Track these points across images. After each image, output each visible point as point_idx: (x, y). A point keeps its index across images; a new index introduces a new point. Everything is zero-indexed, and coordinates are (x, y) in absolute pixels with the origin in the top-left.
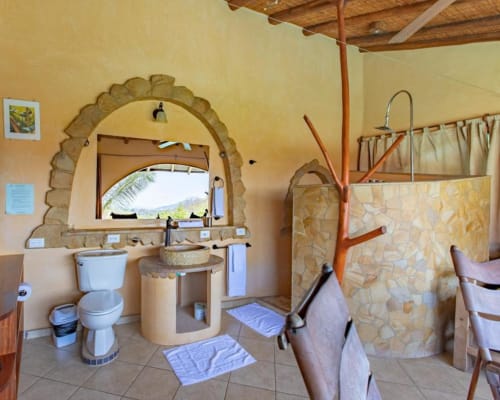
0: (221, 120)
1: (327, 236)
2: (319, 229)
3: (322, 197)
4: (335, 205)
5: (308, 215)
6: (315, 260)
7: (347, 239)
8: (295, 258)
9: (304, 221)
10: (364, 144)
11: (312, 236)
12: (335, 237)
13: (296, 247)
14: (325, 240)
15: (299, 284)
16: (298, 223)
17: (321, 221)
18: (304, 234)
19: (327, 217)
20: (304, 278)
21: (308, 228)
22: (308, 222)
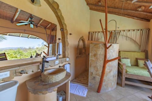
0: (62, 15)
1: (101, 59)
2: (99, 57)
3: (100, 47)
4: (104, 50)
5: (95, 53)
6: (97, 67)
7: (108, 60)
8: (90, 67)
9: (94, 55)
10: (90, 34)
11: (96, 60)
12: (103, 60)
13: (90, 63)
14: (100, 61)
15: (92, 75)
16: (92, 56)
17: (99, 55)
18: (94, 59)
19: (101, 54)
20: (93, 73)
21: (95, 57)
22: (95, 55)
